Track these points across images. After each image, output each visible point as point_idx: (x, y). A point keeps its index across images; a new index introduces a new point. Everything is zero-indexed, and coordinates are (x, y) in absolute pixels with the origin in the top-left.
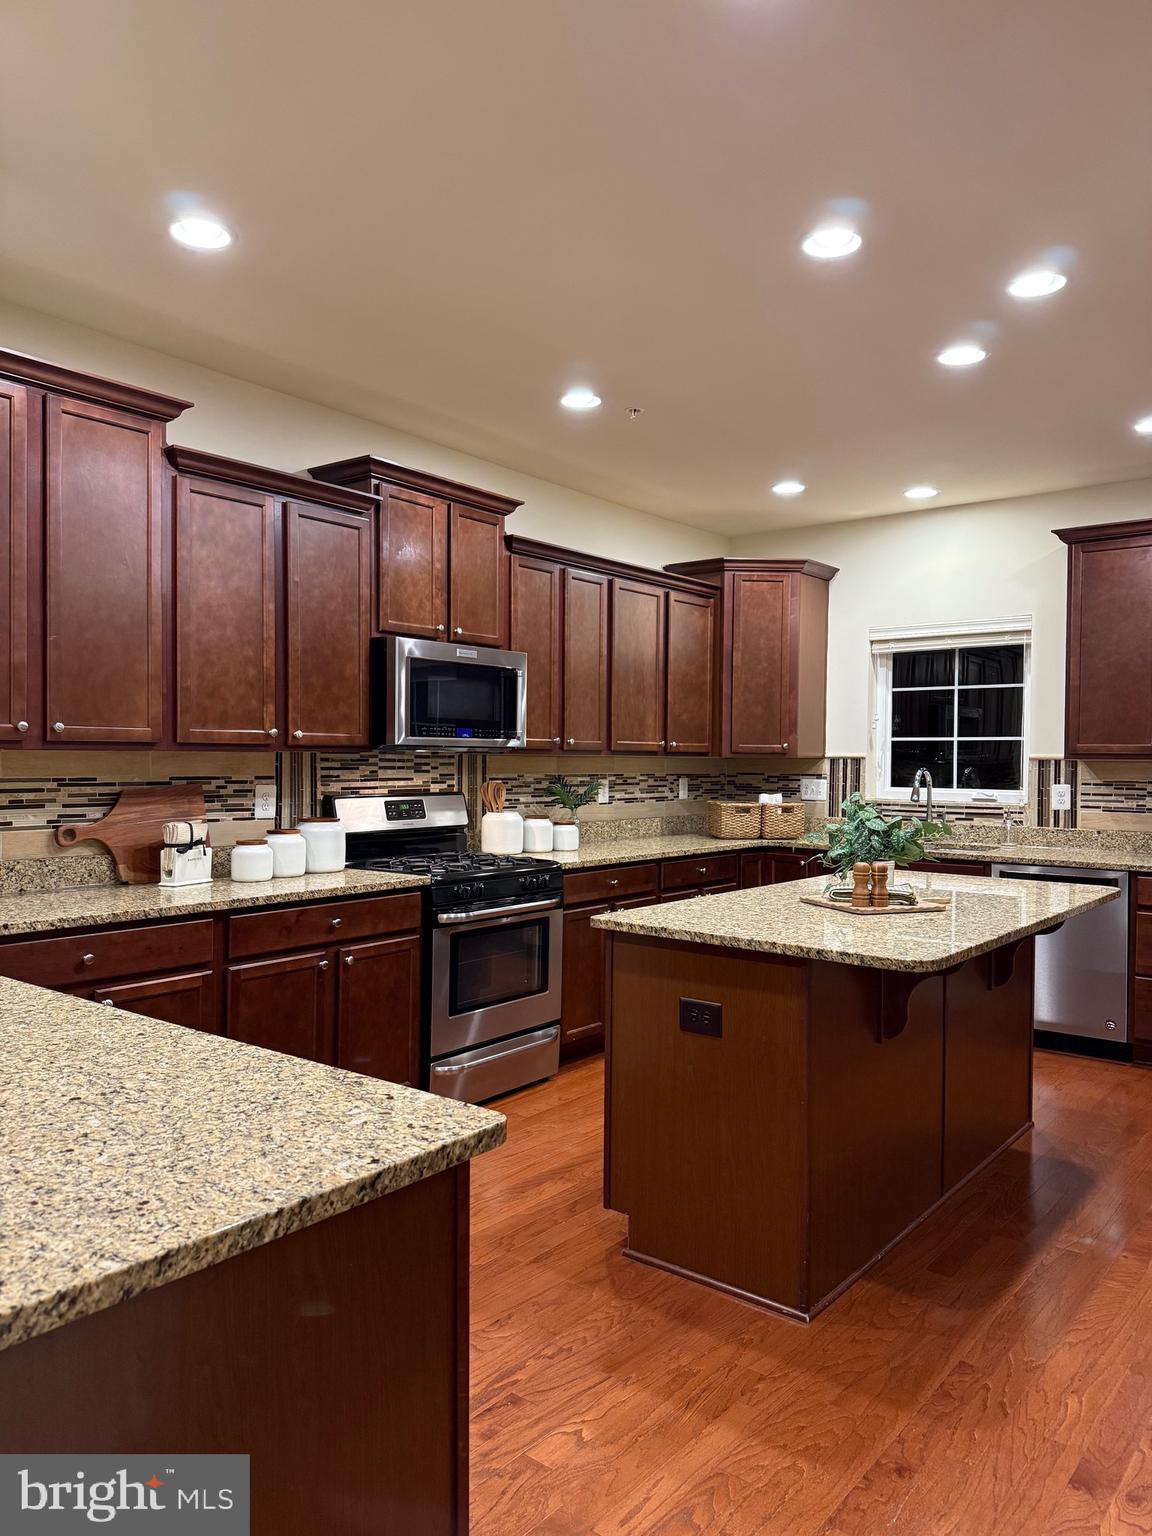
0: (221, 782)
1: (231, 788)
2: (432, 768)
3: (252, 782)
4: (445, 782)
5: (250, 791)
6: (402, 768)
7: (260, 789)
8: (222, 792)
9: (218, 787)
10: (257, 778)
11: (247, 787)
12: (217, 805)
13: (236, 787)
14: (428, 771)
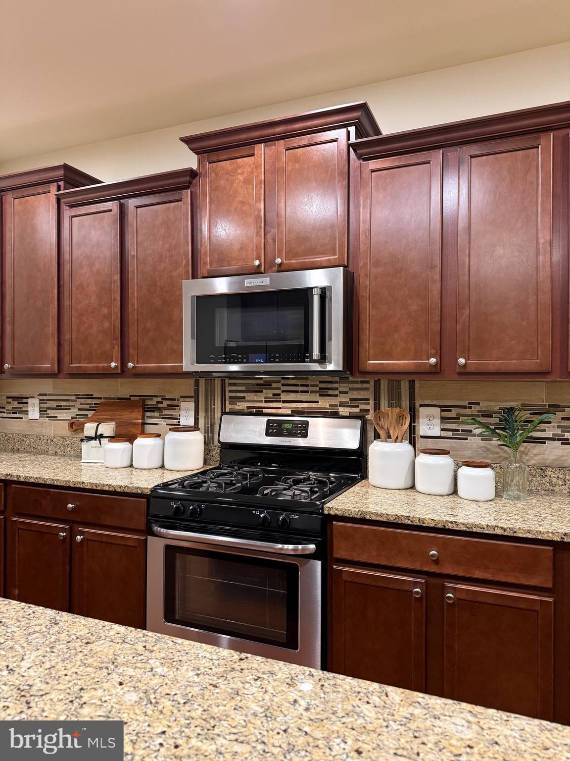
0: (159, 399)
1: (166, 403)
2: (340, 392)
3: (178, 400)
4: (358, 406)
5: (178, 406)
6: (307, 392)
7: (184, 405)
8: (160, 406)
9: (157, 402)
10: (182, 397)
11: (175, 403)
12: (156, 414)
13: (169, 402)
14: (336, 396)
